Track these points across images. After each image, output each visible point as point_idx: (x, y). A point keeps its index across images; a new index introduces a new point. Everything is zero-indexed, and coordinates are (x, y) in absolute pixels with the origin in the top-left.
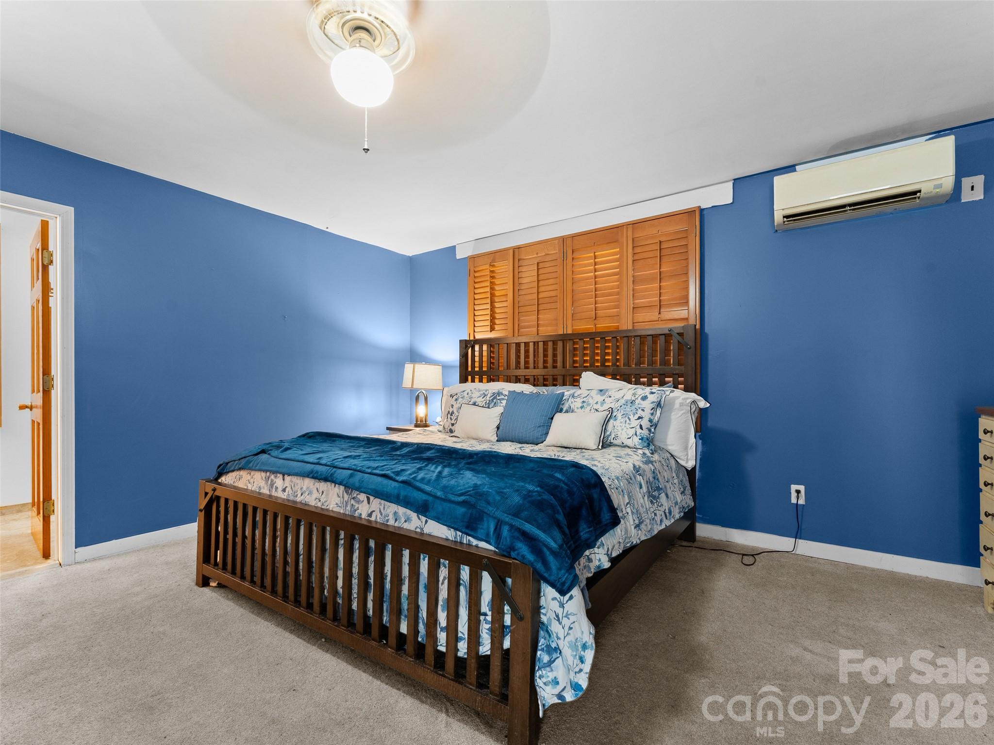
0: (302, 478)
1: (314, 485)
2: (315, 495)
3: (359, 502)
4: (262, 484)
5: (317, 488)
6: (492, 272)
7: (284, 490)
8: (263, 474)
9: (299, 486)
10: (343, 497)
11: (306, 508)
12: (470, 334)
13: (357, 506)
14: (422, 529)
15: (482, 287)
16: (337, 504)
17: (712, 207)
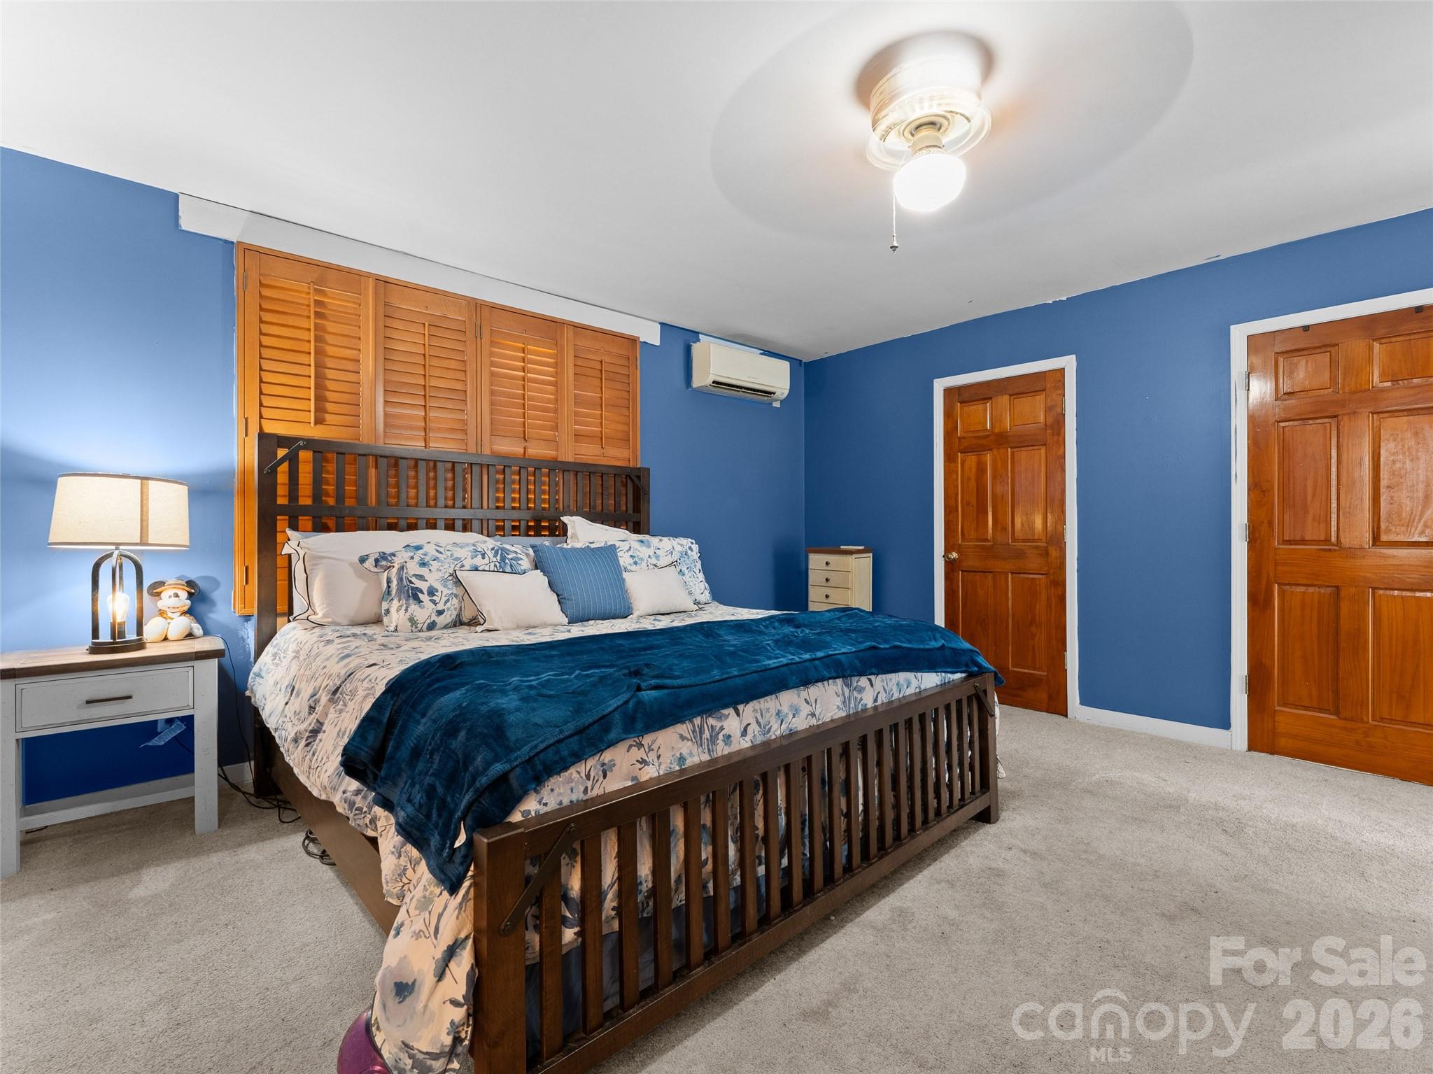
0: (774, 696)
1: (799, 696)
2: (806, 709)
3: (861, 690)
4: (686, 748)
5: (805, 699)
6: (318, 303)
7: (744, 733)
8: (684, 728)
9: (773, 712)
10: (843, 694)
11: (795, 738)
12: (246, 420)
13: (859, 696)
14: (920, 688)
15: (282, 325)
16: (838, 707)
17: (644, 342)
